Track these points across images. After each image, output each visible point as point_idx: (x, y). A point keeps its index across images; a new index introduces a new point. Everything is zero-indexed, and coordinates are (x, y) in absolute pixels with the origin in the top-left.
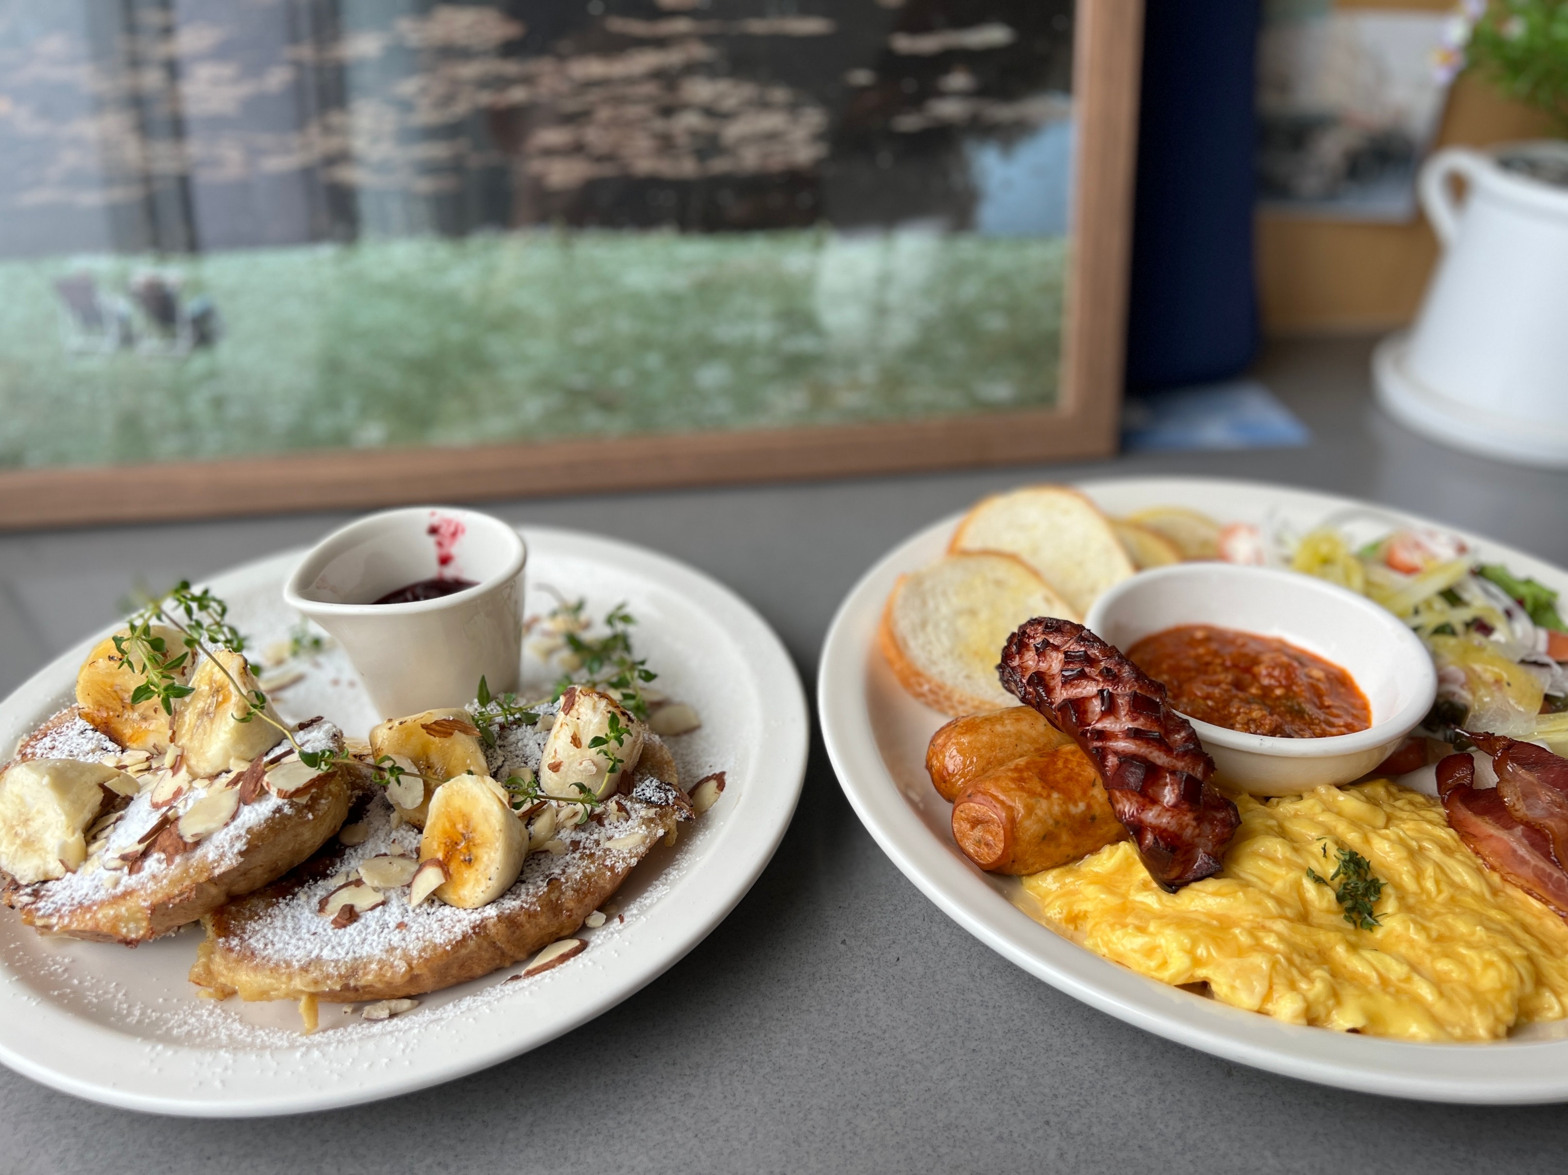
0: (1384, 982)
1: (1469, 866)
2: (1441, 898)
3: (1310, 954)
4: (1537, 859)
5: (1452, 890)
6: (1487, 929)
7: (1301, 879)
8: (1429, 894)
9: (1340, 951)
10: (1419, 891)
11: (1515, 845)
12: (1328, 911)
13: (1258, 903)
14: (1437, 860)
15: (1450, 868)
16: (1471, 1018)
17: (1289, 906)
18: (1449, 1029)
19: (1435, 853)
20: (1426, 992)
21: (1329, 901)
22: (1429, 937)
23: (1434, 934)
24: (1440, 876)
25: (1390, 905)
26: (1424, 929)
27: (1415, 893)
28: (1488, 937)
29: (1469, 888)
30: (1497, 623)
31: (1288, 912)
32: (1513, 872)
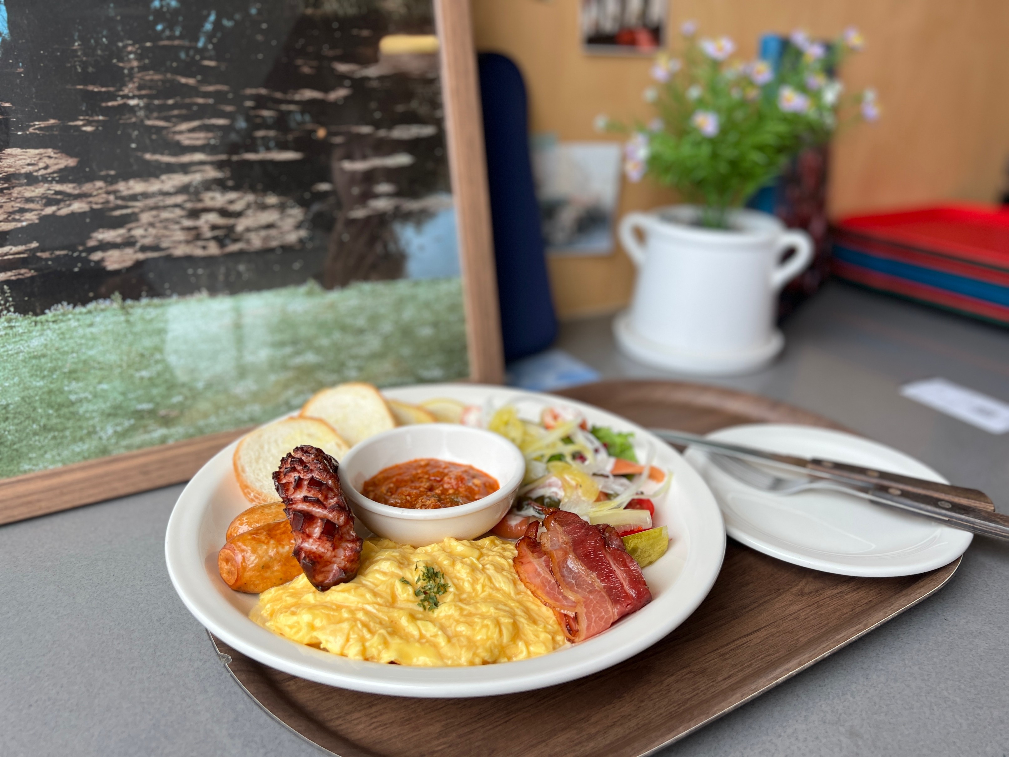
0: (422, 636)
1: (508, 578)
2: (482, 595)
3: (384, 622)
4: (546, 573)
5: (491, 591)
6: (497, 609)
7: (395, 582)
8: (477, 592)
9: (404, 621)
10: (472, 591)
11: (537, 566)
12: (408, 601)
13: (363, 596)
14: (490, 574)
15: (495, 579)
16: (461, 654)
17: (381, 597)
18: (446, 661)
19: (491, 571)
20: (441, 641)
21: (408, 595)
22: (461, 614)
23: (465, 613)
24: (488, 583)
25: (449, 598)
26: (461, 609)
27: (469, 593)
28: (495, 613)
29: (503, 590)
30: (589, 455)
31: (379, 600)
32: (529, 581)
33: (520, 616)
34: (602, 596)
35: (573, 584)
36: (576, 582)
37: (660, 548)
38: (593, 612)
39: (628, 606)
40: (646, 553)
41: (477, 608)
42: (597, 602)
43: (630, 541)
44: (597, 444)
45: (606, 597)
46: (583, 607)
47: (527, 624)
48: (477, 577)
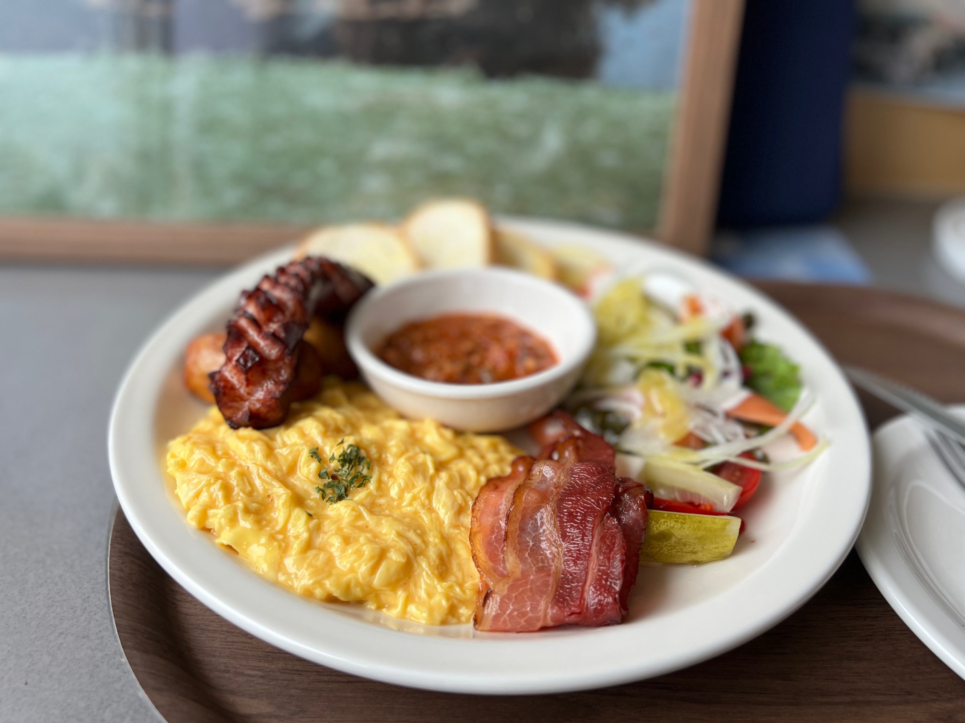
0: (284, 530)
1: (457, 501)
2: (403, 510)
3: (254, 494)
4: (504, 515)
5: (419, 508)
6: (402, 536)
7: (305, 449)
8: (401, 502)
9: (280, 503)
10: (396, 498)
11: (504, 502)
12: (307, 479)
14: (436, 486)
15: (438, 495)
16: (302, 575)
17: (277, 462)
18: (280, 576)
19: (441, 482)
20: (297, 546)
21: (311, 471)
22: (352, 523)
23: (360, 523)
24: (422, 496)
26: (359, 517)
27: (393, 499)
28: (393, 540)
29: (437, 513)
30: (710, 379)
31: (270, 465)
32: (478, 518)
33: (428, 558)
34: (546, 584)
35: (529, 546)
36: (533, 545)
37: (717, 548)
38: (514, 600)
39: (573, 617)
40: (688, 546)
41: (379, 524)
42: (531, 589)
43: (662, 520)
44: (734, 364)
45: (550, 588)
46: (507, 586)
47: (427, 573)
48: (415, 483)
